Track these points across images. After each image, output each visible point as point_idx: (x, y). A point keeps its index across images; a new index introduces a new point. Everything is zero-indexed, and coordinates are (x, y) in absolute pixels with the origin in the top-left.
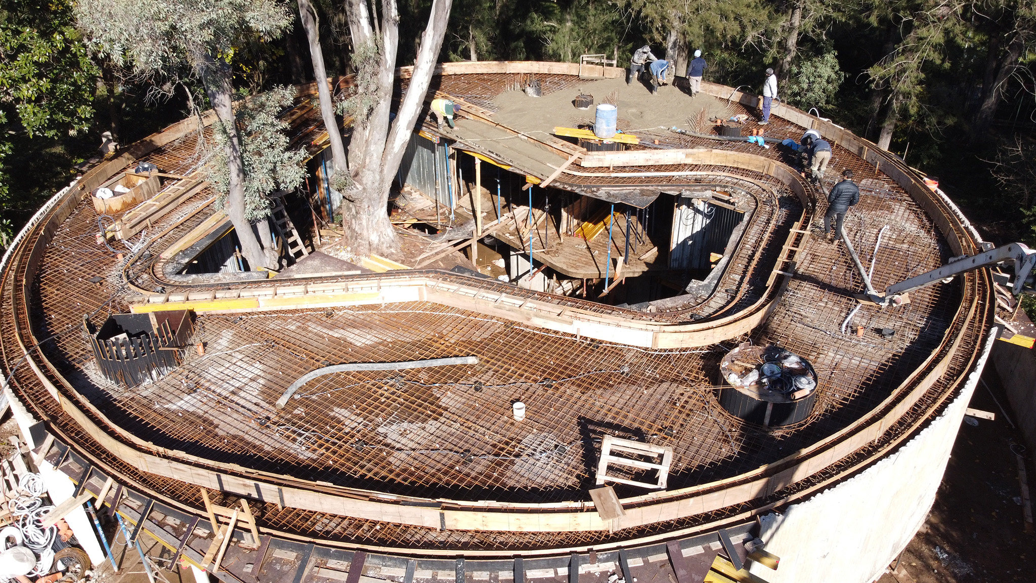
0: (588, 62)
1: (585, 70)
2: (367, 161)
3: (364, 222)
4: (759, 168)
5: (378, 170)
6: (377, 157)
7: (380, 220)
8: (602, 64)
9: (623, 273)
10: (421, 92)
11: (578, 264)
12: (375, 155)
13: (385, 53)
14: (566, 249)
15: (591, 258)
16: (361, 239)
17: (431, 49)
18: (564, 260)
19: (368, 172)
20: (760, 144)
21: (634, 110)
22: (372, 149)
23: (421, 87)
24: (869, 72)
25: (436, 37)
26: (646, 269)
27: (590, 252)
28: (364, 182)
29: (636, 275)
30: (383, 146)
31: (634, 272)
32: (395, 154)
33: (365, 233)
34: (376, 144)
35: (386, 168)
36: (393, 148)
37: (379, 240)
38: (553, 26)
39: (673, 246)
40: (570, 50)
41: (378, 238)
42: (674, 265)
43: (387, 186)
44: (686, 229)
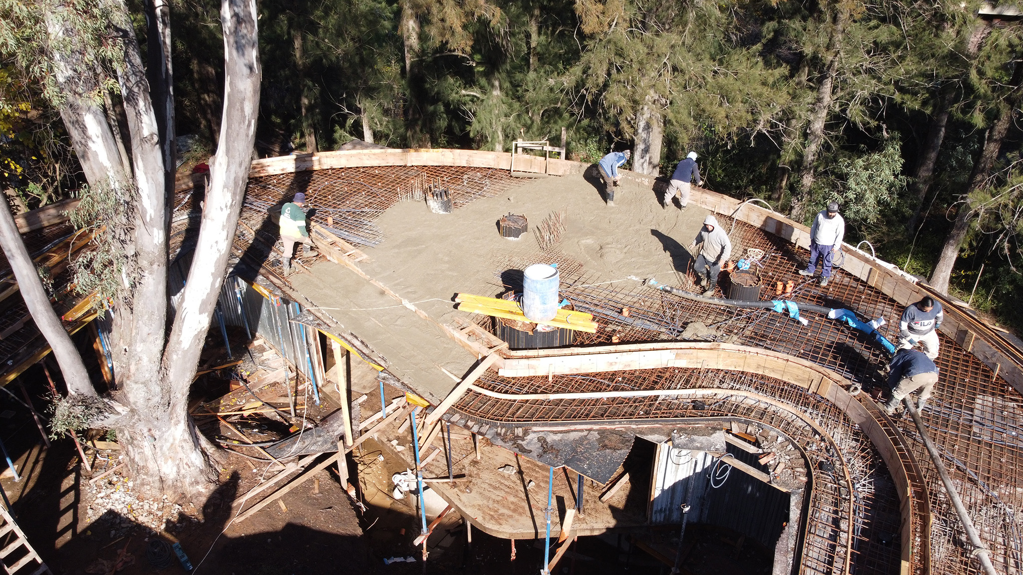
0: (525, 150)
1: (519, 162)
2: (133, 368)
3: (148, 451)
4: (802, 380)
5: (155, 377)
6: (150, 361)
7: (177, 442)
8: (544, 154)
9: (574, 531)
10: (218, 255)
11: (503, 511)
12: (145, 360)
13: (140, 197)
14: (485, 475)
15: (523, 496)
16: (146, 474)
17: (225, 186)
18: (480, 501)
19: (134, 386)
20: (792, 315)
21: (589, 241)
22: (139, 349)
23: (215, 248)
24: (968, 201)
25: (234, 168)
26: (612, 523)
27: (523, 480)
28: (132, 400)
29: (596, 533)
30: (161, 342)
31: (592, 530)
32: (185, 352)
33: (151, 465)
34: (143, 341)
35: (172, 375)
36: (179, 343)
37: (178, 473)
38: (475, 96)
39: (656, 493)
40: (500, 129)
41: (175, 469)
42: (659, 518)
43: (179, 396)
44: (677, 470)
